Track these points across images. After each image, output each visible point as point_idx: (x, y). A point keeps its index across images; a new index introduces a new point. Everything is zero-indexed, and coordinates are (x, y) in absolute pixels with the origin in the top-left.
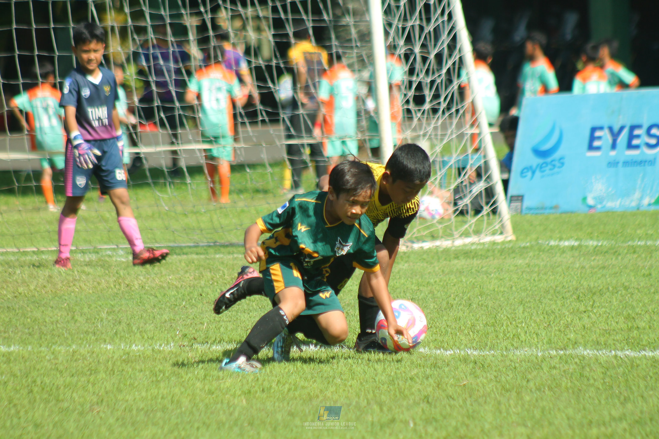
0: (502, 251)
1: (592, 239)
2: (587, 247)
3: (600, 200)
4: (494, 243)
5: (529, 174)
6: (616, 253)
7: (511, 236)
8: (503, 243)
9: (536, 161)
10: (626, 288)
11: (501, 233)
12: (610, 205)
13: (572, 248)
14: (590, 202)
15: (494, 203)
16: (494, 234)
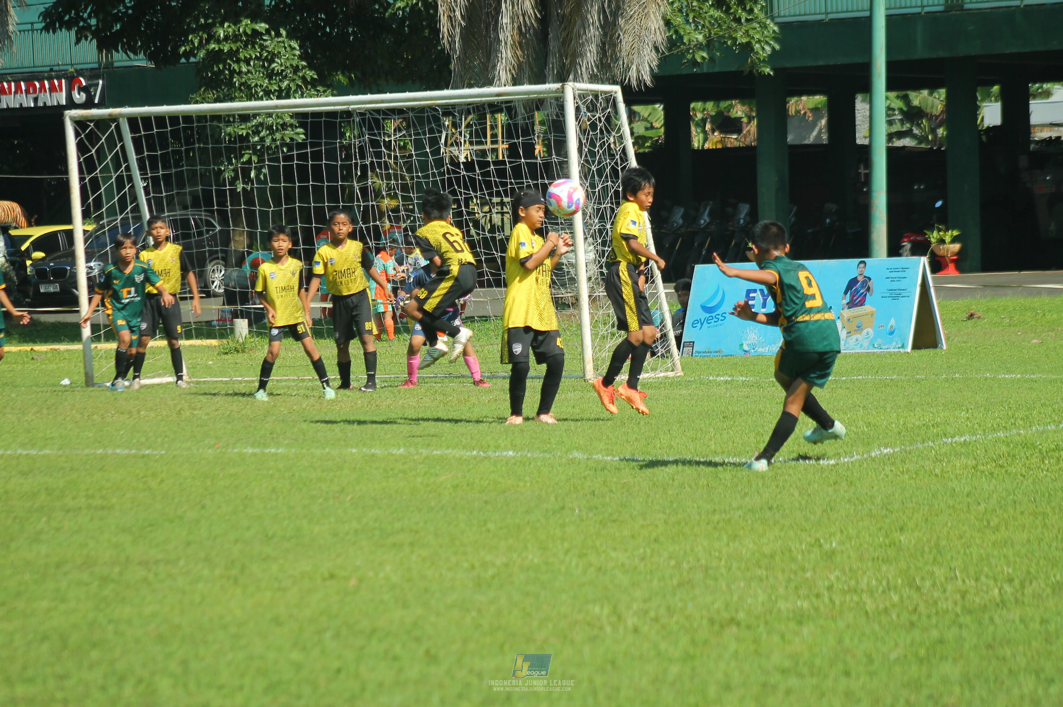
0: (671, 384)
1: (742, 376)
2: (737, 381)
3: (754, 346)
4: (666, 377)
5: (699, 325)
6: (759, 386)
7: (681, 374)
8: (673, 378)
9: (704, 315)
10: (761, 412)
11: (672, 371)
12: (760, 350)
13: (726, 382)
14: (746, 348)
15: (668, 346)
16: (667, 371)
